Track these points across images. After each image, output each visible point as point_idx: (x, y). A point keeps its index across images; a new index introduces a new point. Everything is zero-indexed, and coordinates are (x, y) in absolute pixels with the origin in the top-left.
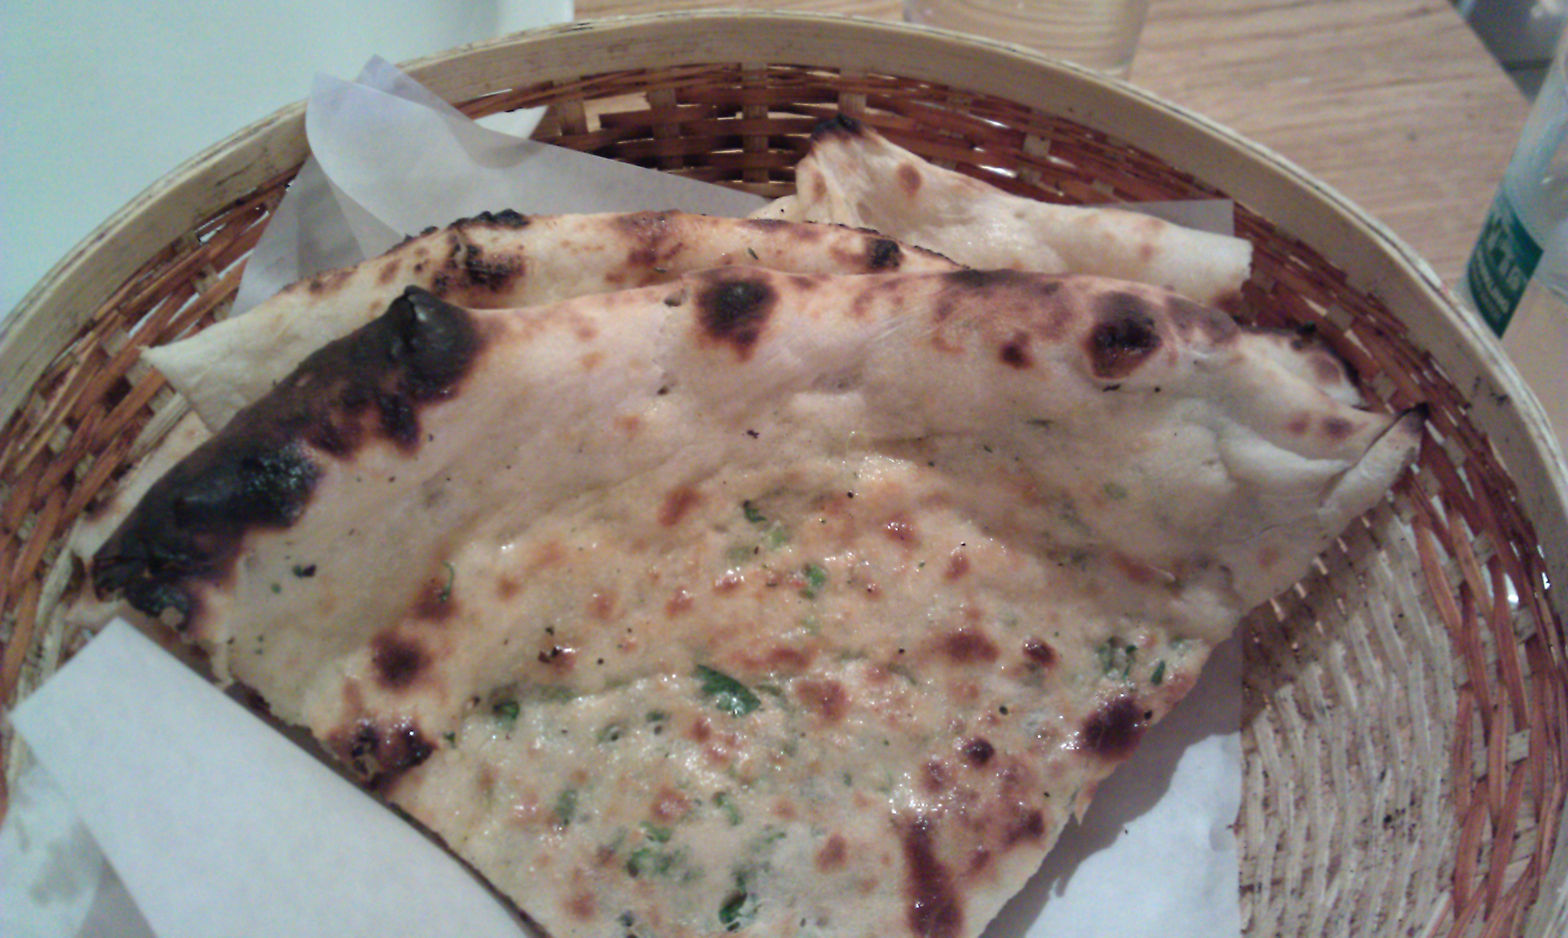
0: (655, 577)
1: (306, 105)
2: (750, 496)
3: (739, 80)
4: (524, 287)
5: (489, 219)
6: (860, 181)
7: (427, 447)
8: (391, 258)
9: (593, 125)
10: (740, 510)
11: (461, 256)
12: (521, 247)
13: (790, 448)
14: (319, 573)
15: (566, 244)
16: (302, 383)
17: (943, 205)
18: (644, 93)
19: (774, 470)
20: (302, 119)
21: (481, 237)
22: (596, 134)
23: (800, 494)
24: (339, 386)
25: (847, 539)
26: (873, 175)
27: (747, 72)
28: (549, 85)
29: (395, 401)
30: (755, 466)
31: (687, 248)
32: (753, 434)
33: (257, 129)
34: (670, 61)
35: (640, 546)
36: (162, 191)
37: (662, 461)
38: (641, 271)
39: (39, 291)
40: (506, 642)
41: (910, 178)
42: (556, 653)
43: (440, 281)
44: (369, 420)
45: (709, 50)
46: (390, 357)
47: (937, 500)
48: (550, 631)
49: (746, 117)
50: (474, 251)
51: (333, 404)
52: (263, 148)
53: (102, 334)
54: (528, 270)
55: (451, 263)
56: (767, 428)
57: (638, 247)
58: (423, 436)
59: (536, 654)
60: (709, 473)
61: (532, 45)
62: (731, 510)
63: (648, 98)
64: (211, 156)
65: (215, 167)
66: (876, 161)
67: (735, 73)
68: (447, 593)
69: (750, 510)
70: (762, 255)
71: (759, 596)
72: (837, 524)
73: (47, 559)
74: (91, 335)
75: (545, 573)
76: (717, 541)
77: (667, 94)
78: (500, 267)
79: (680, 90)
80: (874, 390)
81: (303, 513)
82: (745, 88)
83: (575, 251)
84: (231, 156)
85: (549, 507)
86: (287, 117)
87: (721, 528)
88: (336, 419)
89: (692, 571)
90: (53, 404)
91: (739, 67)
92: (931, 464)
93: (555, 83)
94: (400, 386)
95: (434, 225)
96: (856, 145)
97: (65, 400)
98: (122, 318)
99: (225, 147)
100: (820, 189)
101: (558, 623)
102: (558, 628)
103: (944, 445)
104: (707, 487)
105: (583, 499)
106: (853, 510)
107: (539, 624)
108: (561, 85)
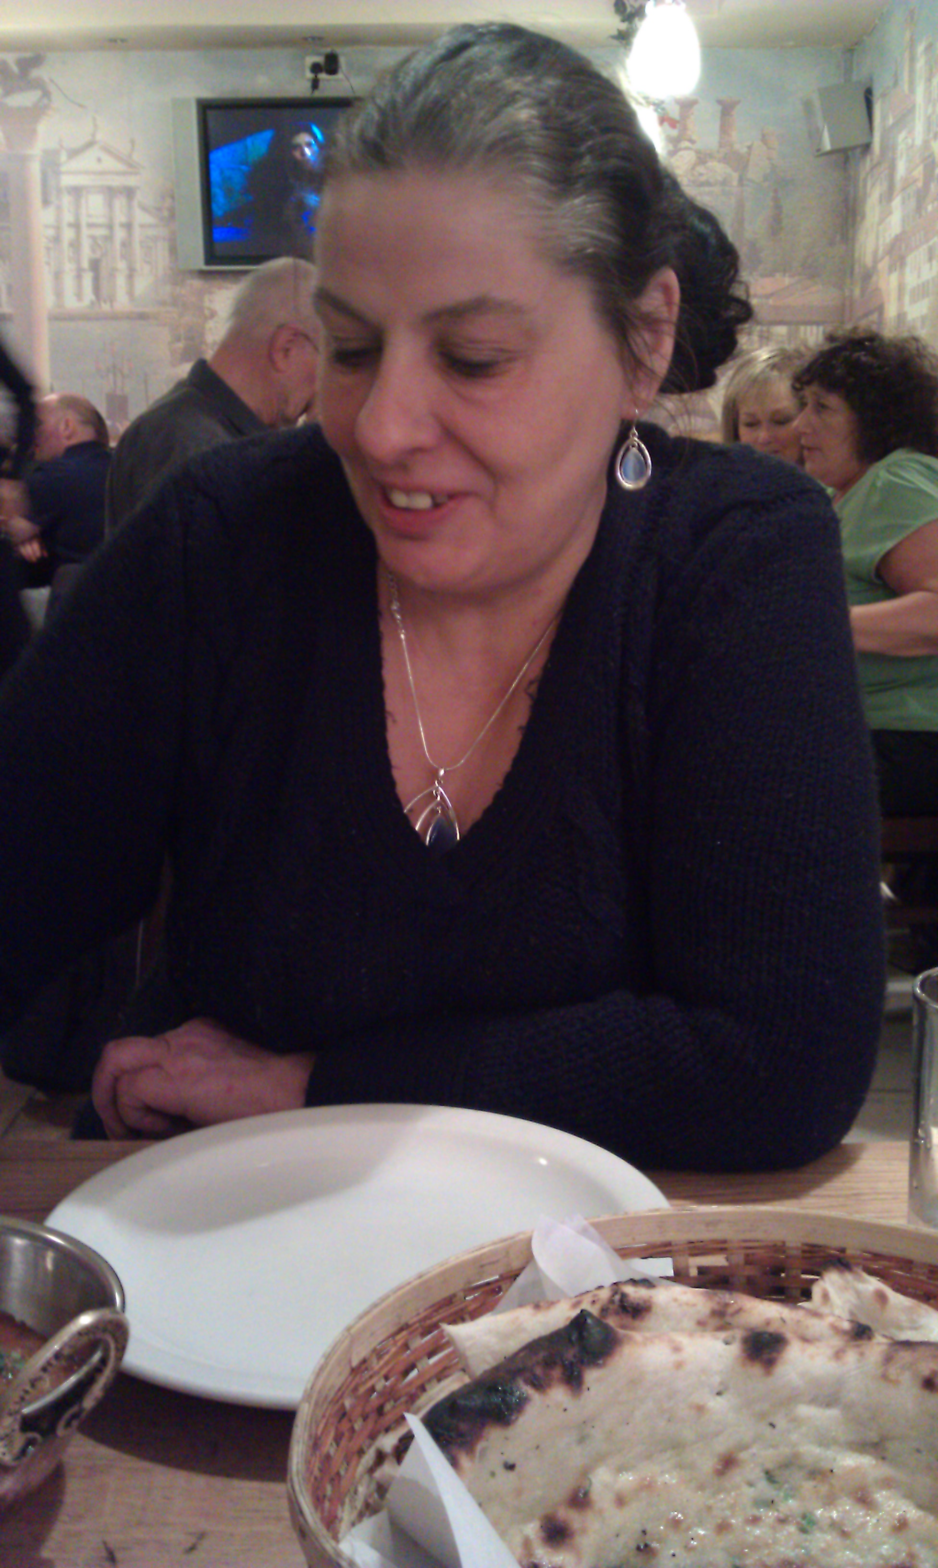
0: (709, 1508)
1: (533, 1231)
2: (770, 1466)
3: (784, 1252)
4: (650, 1322)
5: (633, 1282)
6: (850, 1296)
7: (586, 1393)
8: (579, 1299)
9: (694, 1272)
10: (762, 1475)
11: (617, 1298)
12: (651, 1297)
13: (794, 1437)
14: (517, 1469)
15: (675, 1300)
16: (521, 1354)
17: (903, 1317)
18: (725, 1256)
19: (785, 1451)
20: (529, 1241)
21: (629, 1290)
22: (694, 1278)
23: (801, 1467)
24: (542, 1355)
25: (830, 1501)
26: (858, 1293)
27: (789, 1248)
28: (669, 1244)
29: (571, 1364)
30: (775, 1447)
31: (745, 1311)
32: (772, 1425)
33: (505, 1240)
34: (742, 1236)
35: (701, 1487)
36: (453, 1261)
37: (717, 1434)
38: (715, 1322)
39: (387, 1297)
40: (617, 1535)
41: (882, 1298)
42: (646, 1546)
43: (604, 1311)
44: (557, 1372)
45: (766, 1232)
46: (570, 1341)
47: (887, 1483)
48: (644, 1532)
49: (787, 1275)
50: (624, 1296)
51: (538, 1363)
52: (507, 1251)
53: (410, 1333)
54: (654, 1309)
55: (611, 1301)
56: (782, 1423)
57: (716, 1307)
58: (585, 1387)
59: (635, 1546)
60: (744, 1447)
61: (660, 1216)
62: (756, 1474)
63: (727, 1259)
64: (480, 1249)
65: (482, 1255)
66: (861, 1286)
67: (779, 1248)
68: (586, 1494)
69: (770, 1476)
70: (788, 1321)
71: (773, 1528)
72: (824, 1489)
73: (365, 1448)
74: (404, 1333)
75: (644, 1494)
76: (749, 1492)
77: (739, 1258)
78: (638, 1304)
79: (747, 1256)
80: (848, 1408)
81: (517, 1418)
82: (787, 1257)
83: (680, 1305)
84: (490, 1251)
85: (649, 1457)
86: (521, 1237)
87: (751, 1484)
88: (538, 1371)
89: (732, 1507)
90: (382, 1363)
91: (784, 1243)
92: (884, 1458)
93: (673, 1243)
94: (575, 1356)
95: (603, 1285)
96: (849, 1276)
97: (386, 1363)
98: (420, 1330)
99: (488, 1246)
100: (826, 1297)
101: (649, 1527)
102: (648, 1531)
103: (892, 1447)
104: (743, 1456)
105: (669, 1453)
106: (834, 1481)
107: (638, 1527)
108: (676, 1245)
